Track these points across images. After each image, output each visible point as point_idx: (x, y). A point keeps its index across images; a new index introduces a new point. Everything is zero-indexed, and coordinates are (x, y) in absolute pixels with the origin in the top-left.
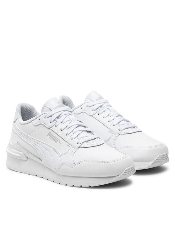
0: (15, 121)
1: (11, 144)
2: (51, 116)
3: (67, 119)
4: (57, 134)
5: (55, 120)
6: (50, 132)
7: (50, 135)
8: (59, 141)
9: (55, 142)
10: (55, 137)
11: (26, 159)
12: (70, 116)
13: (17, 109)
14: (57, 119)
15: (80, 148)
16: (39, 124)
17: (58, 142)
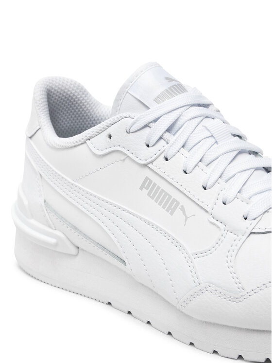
0: (33, 135)
1: (26, 203)
2: (146, 126)
3: (202, 133)
4: (171, 184)
5: (161, 138)
6: (147, 178)
7: (149, 186)
8: (183, 209)
9: (168, 211)
10: (166, 194)
11: (74, 251)
12: (208, 122)
13: (34, 99)
14: (167, 135)
15: (254, 233)
16: (109, 150)
17: (178, 211)
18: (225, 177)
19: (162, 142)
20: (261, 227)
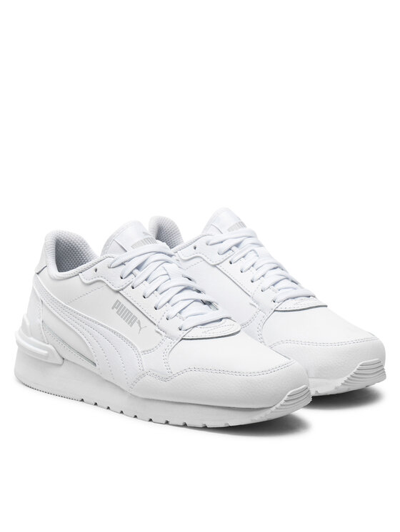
18: (172, 302)
19: (132, 276)
20: (190, 335)
